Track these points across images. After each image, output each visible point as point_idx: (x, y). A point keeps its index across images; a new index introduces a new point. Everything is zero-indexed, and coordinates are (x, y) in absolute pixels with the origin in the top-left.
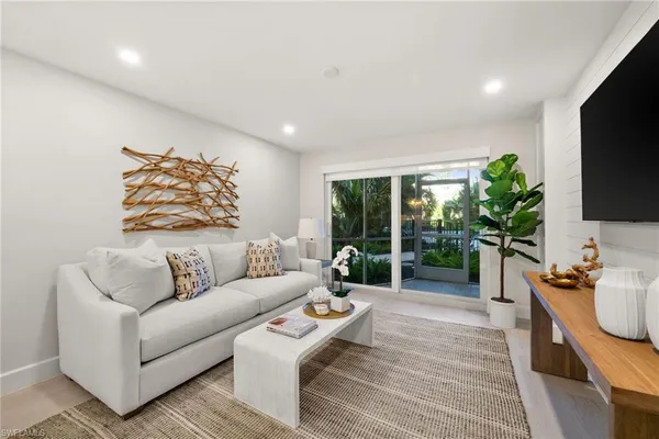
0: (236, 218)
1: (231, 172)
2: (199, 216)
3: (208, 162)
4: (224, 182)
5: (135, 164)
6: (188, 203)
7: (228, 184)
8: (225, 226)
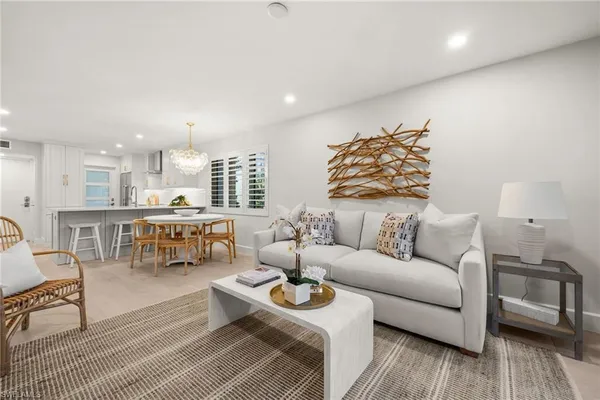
0: (425, 186)
1: (420, 134)
2: (381, 186)
3: (391, 133)
4: (409, 149)
5: (334, 153)
6: (371, 175)
7: (414, 149)
8: (410, 196)
